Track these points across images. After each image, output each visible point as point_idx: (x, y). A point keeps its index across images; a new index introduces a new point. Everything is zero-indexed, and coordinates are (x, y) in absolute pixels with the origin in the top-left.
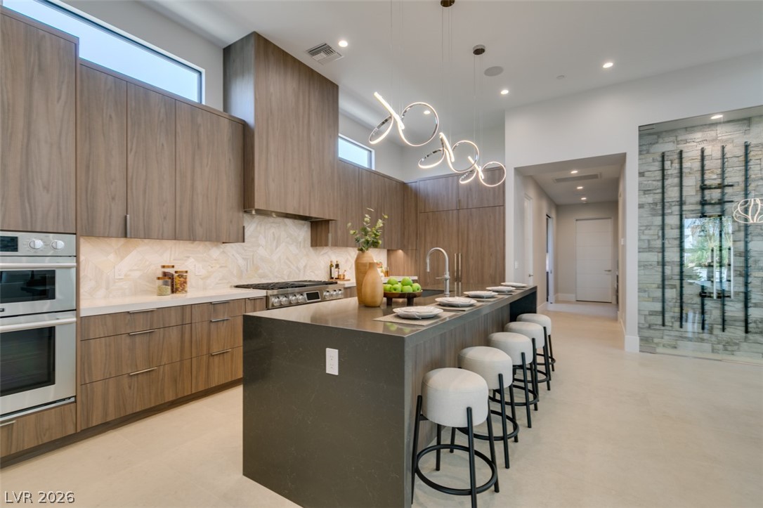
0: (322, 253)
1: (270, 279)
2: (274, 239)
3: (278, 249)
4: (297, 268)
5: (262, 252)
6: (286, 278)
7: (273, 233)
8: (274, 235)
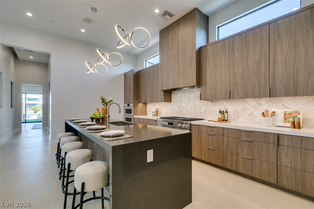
0: (216, 104)
1: (187, 116)
2: (188, 99)
3: (190, 103)
4: (200, 112)
5: (183, 104)
6: (194, 116)
7: (188, 96)
8: (188, 97)
